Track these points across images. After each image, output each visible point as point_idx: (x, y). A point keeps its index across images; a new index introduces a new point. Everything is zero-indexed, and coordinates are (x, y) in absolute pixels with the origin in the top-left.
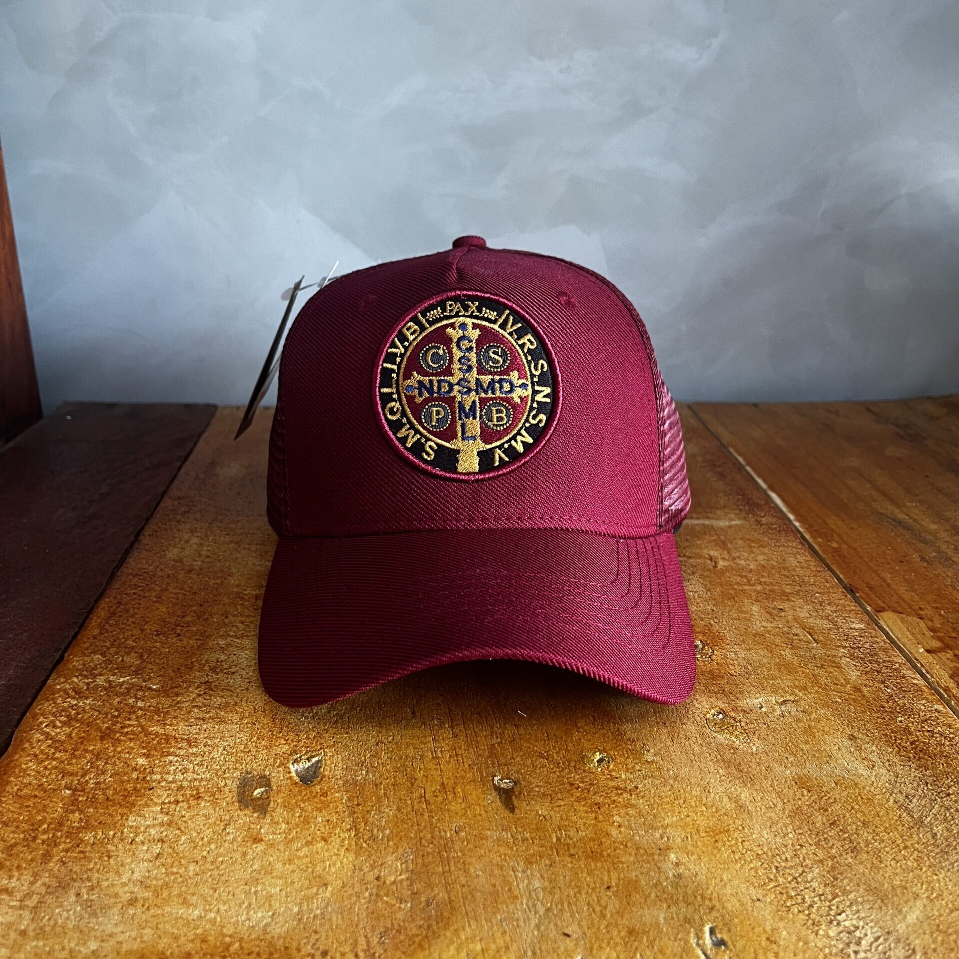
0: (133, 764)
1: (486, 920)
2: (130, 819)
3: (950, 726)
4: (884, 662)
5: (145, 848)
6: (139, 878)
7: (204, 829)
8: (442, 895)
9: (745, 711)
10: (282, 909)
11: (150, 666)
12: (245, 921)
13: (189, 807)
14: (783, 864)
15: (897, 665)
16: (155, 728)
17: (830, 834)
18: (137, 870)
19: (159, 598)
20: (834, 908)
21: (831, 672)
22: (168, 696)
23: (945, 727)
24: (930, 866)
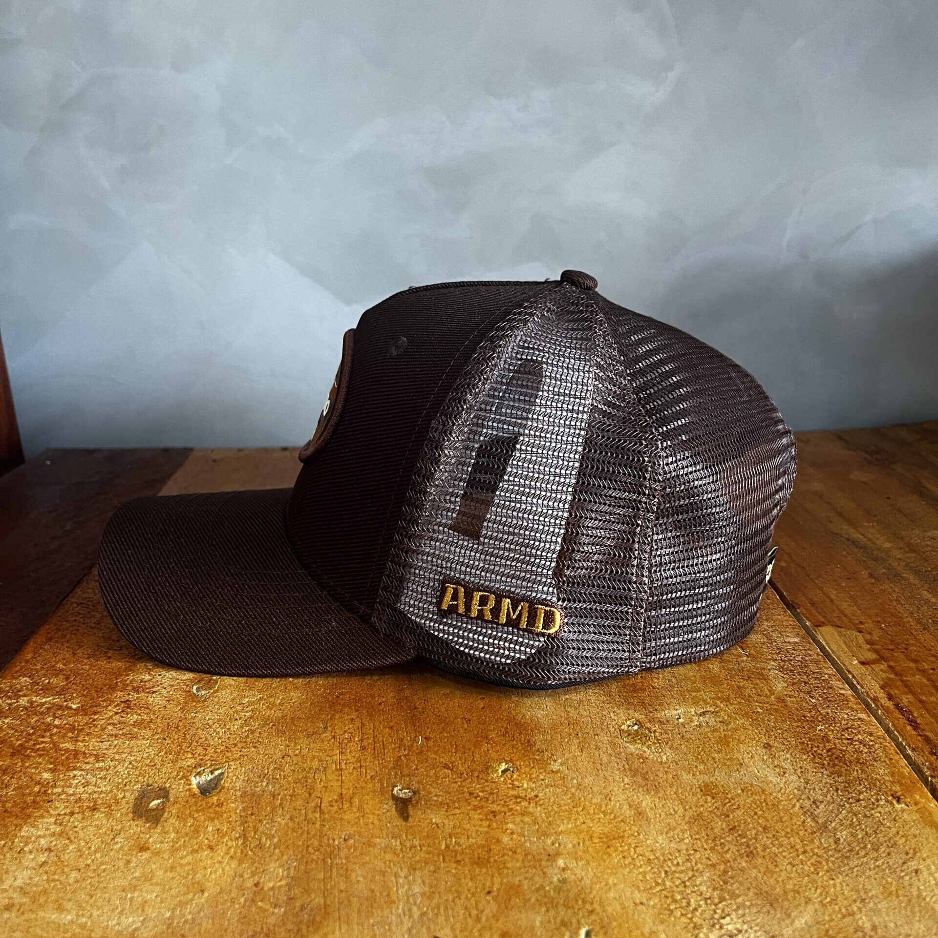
0: (38, 778)
1: (358, 924)
2: (23, 830)
3: (871, 734)
4: (814, 673)
5: (32, 856)
6: (20, 885)
7: (93, 838)
8: (319, 900)
9: (661, 722)
10: (154, 915)
11: (74, 687)
12: (115, 926)
13: (83, 818)
14: (673, 869)
15: (827, 676)
16: (67, 744)
17: (728, 839)
18: (20, 877)
19: (99, 624)
20: (719, 911)
21: (757, 684)
22: (86, 714)
23: (866, 735)
24: (828, 871)
